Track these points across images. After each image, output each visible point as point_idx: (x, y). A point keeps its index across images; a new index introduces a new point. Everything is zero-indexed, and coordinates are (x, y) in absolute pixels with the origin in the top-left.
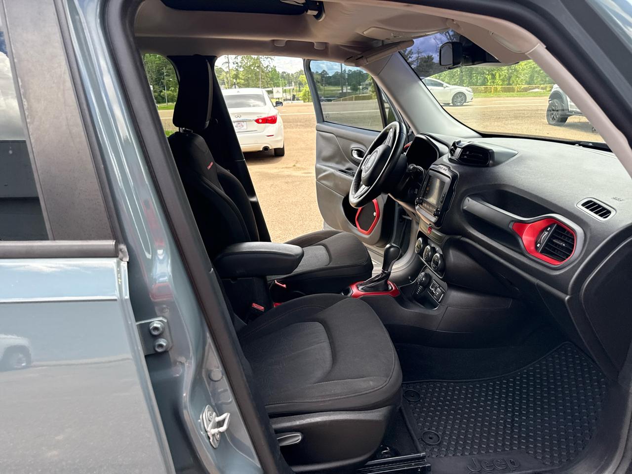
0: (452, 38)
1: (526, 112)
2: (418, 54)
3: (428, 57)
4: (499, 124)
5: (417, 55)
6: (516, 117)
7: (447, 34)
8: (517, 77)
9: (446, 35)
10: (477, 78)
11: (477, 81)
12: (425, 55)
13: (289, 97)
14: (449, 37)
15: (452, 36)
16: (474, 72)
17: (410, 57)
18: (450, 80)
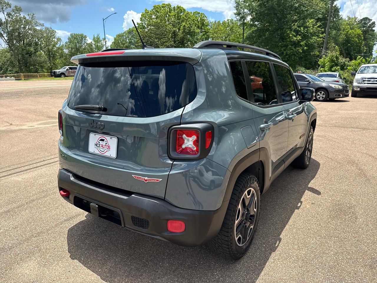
16: (28, 64)
18: (13, 68)
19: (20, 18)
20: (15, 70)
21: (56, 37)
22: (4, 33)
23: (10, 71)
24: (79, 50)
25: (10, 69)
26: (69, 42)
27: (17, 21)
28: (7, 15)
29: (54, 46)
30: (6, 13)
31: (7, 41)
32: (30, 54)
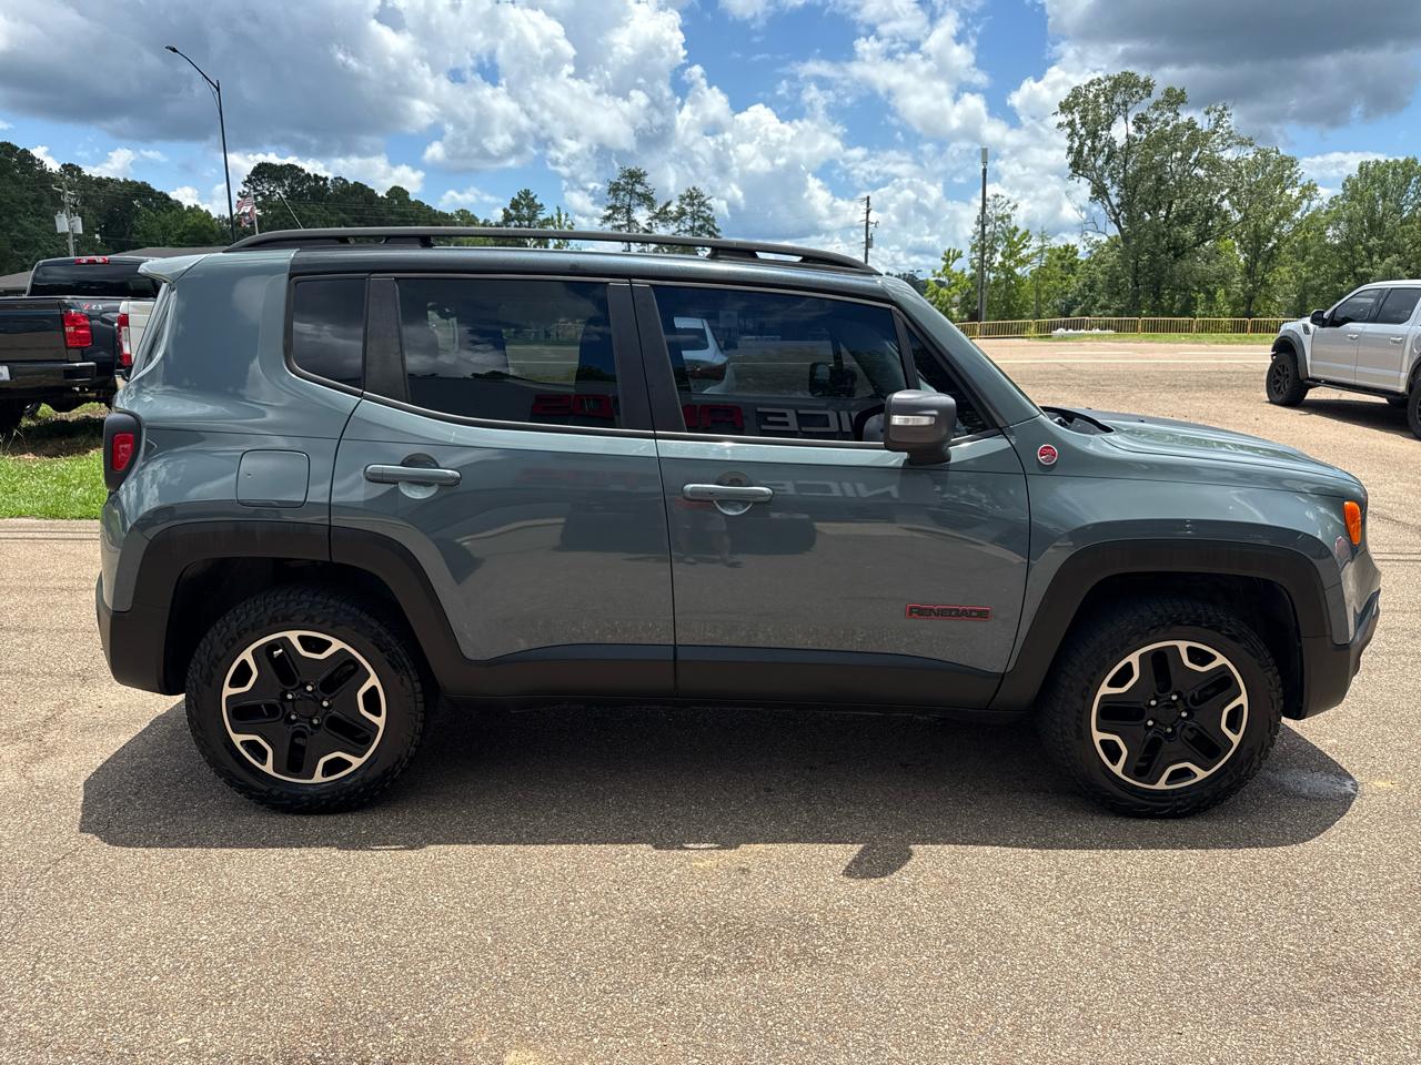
0: (1117, 211)
1: (1235, 376)
2: (1043, 241)
3: (1067, 248)
4: (1169, 396)
5: (1041, 244)
6: (1209, 386)
7: (1106, 202)
8: (1268, 298)
9: (1102, 202)
10: (1172, 298)
11: (1172, 306)
12: (1057, 243)
13: (750, 326)
14: (1109, 208)
15: (1118, 206)
16: (1164, 286)
17: (1025, 246)
18: (1110, 299)
19: (1176, 127)
20: (1117, 304)
21: (1300, 183)
22: (1113, 183)
23: (1102, 307)
24: (1381, 225)
25: (1102, 301)
26: (1344, 196)
27: (1162, 138)
28: (1134, 123)
29: (1285, 214)
30: (1131, 118)
31: (1114, 210)
32: (1179, 250)
